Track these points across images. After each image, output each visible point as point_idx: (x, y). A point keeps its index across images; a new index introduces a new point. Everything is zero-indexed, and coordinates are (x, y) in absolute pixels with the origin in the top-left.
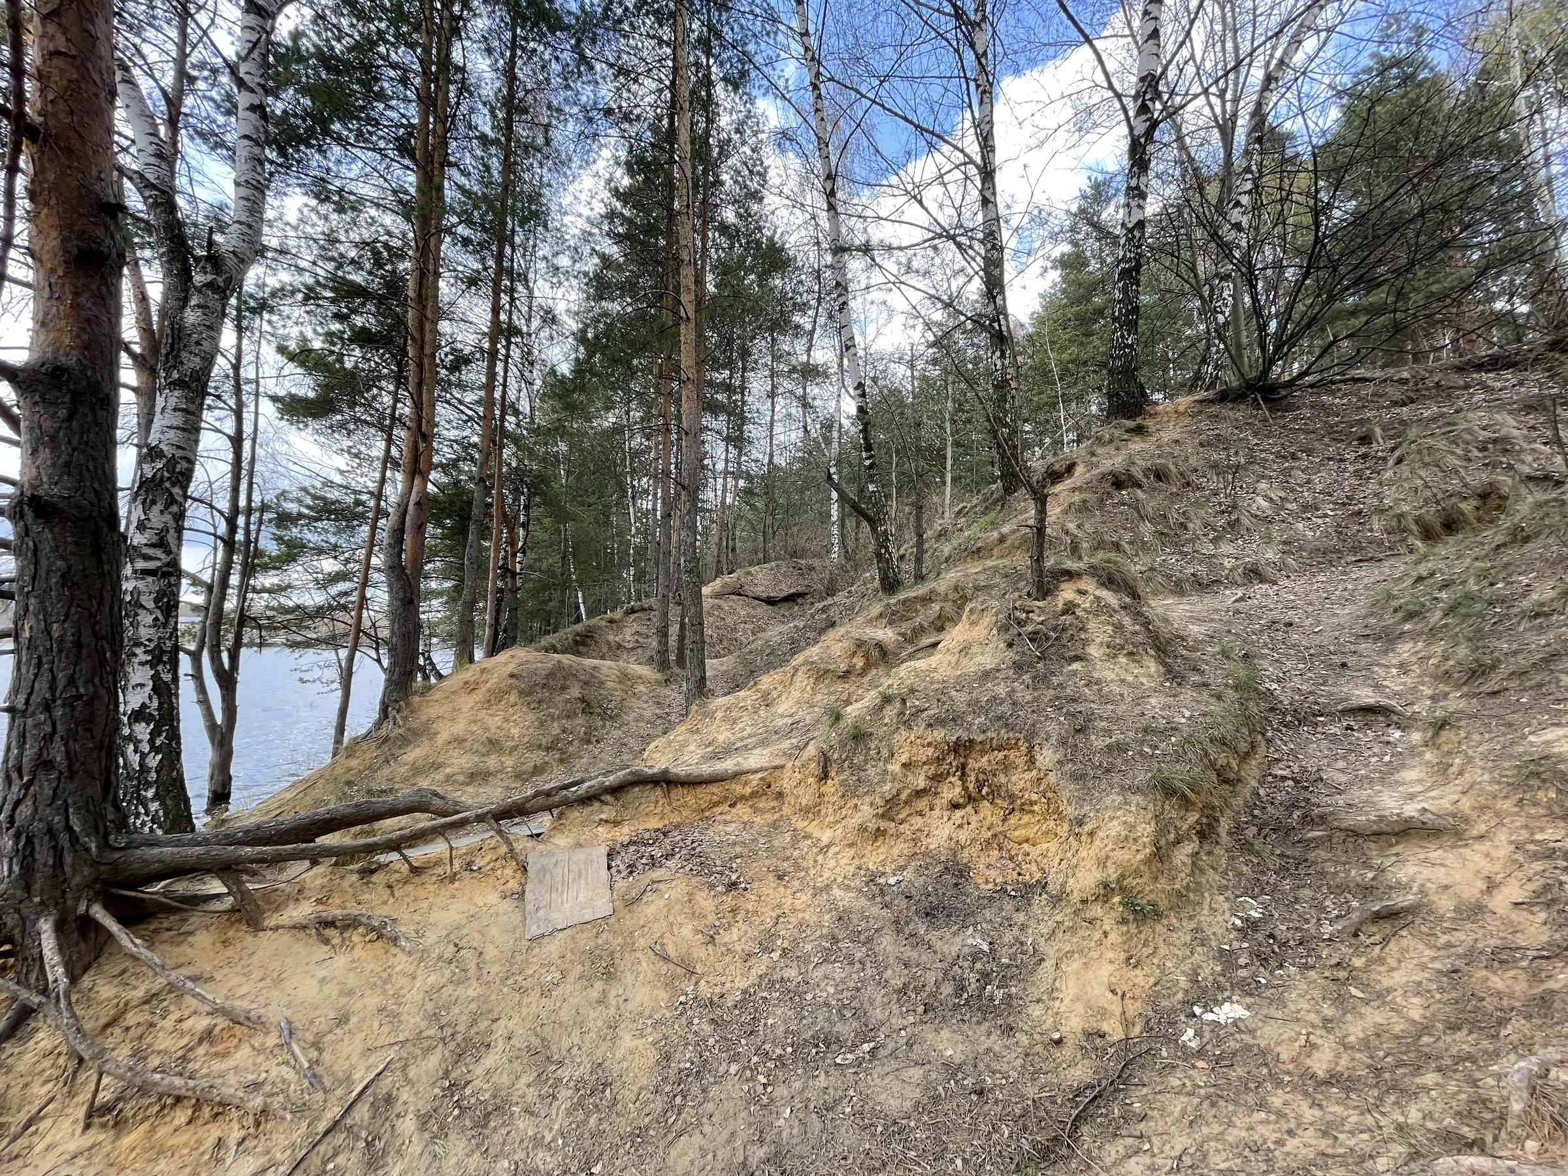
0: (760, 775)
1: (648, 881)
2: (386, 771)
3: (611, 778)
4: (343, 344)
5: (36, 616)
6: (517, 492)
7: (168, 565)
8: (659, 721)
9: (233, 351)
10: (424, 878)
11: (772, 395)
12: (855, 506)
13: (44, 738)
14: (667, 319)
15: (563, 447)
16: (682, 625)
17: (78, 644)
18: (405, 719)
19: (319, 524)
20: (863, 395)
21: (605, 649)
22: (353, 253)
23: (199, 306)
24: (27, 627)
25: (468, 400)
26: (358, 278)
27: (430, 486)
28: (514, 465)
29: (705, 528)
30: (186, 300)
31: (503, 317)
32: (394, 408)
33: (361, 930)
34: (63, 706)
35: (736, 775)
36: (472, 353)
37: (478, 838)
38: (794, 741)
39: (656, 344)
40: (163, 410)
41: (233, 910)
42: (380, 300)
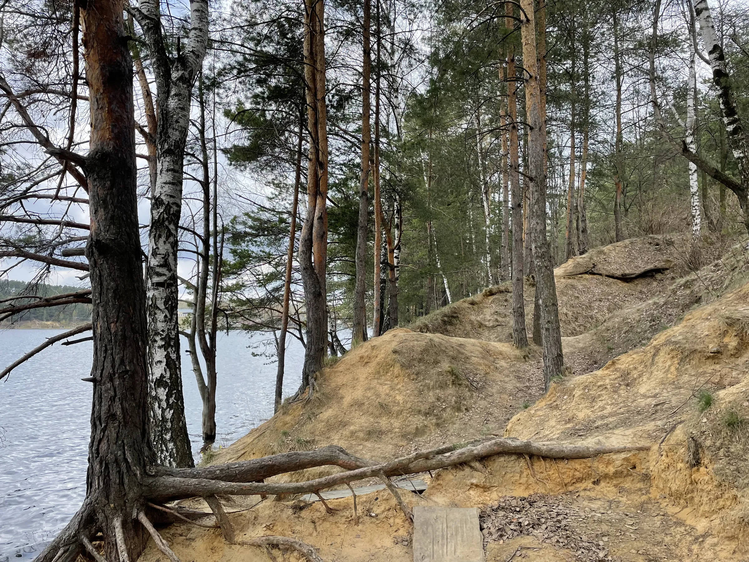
0: (623, 455)
1: (517, 546)
2: (309, 427)
3: (479, 447)
4: (264, 101)
5: (103, 318)
6: (391, 199)
7: (170, 278)
8: (520, 394)
9: (199, 121)
10: (337, 518)
11: (618, 74)
12: (717, 176)
13: (110, 399)
14: (509, 24)
15: (424, 156)
16: (537, 306)
17: (124, 337)
18: (320, 385)
19: (258, 239)
20: (721, 57)
21: (469, 327)
22: (265, 31)
23: (176, 95)
24: (99, 326)
25: (351, 129)
26: (270, 49)
27: (328, 202)
28: (388, 177)
29: (555, 212)
30: (168, 92)
31: (373, 57)
32: (300, 145)
33: (295, 554)
34: (119, 378)
35: (598, 454)
36: (351, 91)
37: (374, 489)
38: (659, 423)
39: (500, 51)
40: (161, 171)
41: (217, 527)
42: (285, 62)
